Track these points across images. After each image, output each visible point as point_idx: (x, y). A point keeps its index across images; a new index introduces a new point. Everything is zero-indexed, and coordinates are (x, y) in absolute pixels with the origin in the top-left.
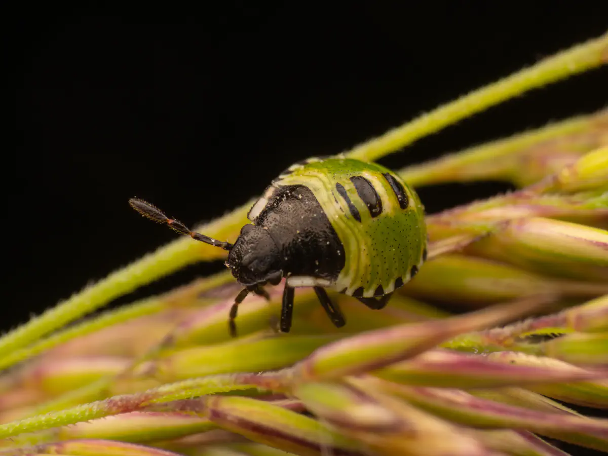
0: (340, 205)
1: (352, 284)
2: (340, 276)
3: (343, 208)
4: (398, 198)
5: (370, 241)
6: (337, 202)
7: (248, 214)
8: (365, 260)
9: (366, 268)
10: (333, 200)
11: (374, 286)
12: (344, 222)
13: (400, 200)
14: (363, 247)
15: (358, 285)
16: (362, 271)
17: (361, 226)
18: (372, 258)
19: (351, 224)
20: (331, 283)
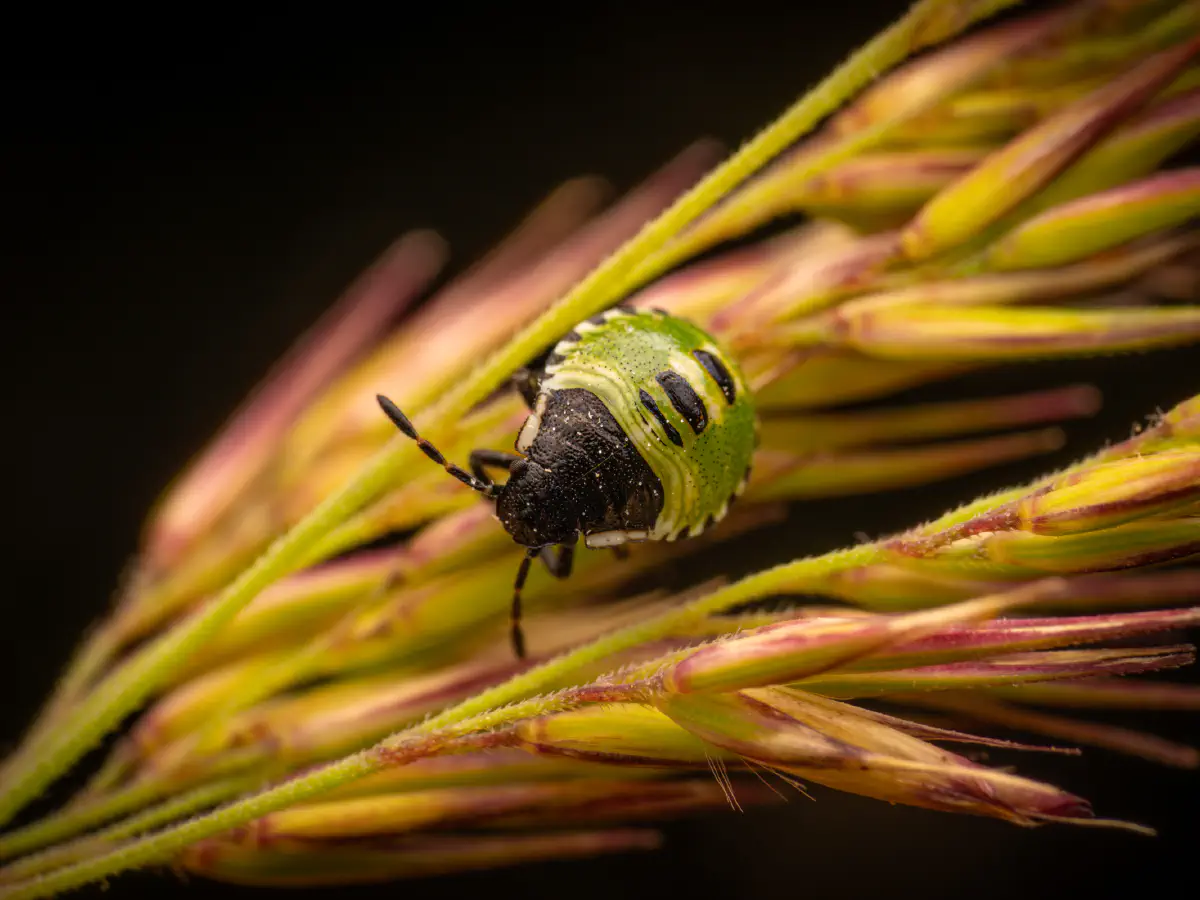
0: (651, 426)
1: (675, 527)
2: (659, 520)
3: (655, 431)
4: (724, 392)
5: (696, 468)
6: (646, 423)
7: (517, 442)
8: (691, 493)
9: (694, 502)
10: (639, 419)
11: (703, 521)
12: (659, 450)
13: (727, 394)
14: (689, 478)
15: (683, 524)
16: (688, 508)
17: (683, 452)
18: (700, 489)
19: (669, 451)
20: (647, 534)
